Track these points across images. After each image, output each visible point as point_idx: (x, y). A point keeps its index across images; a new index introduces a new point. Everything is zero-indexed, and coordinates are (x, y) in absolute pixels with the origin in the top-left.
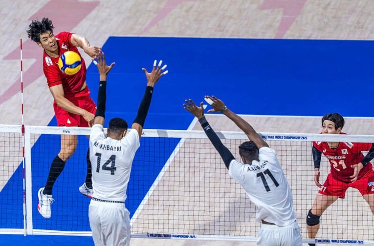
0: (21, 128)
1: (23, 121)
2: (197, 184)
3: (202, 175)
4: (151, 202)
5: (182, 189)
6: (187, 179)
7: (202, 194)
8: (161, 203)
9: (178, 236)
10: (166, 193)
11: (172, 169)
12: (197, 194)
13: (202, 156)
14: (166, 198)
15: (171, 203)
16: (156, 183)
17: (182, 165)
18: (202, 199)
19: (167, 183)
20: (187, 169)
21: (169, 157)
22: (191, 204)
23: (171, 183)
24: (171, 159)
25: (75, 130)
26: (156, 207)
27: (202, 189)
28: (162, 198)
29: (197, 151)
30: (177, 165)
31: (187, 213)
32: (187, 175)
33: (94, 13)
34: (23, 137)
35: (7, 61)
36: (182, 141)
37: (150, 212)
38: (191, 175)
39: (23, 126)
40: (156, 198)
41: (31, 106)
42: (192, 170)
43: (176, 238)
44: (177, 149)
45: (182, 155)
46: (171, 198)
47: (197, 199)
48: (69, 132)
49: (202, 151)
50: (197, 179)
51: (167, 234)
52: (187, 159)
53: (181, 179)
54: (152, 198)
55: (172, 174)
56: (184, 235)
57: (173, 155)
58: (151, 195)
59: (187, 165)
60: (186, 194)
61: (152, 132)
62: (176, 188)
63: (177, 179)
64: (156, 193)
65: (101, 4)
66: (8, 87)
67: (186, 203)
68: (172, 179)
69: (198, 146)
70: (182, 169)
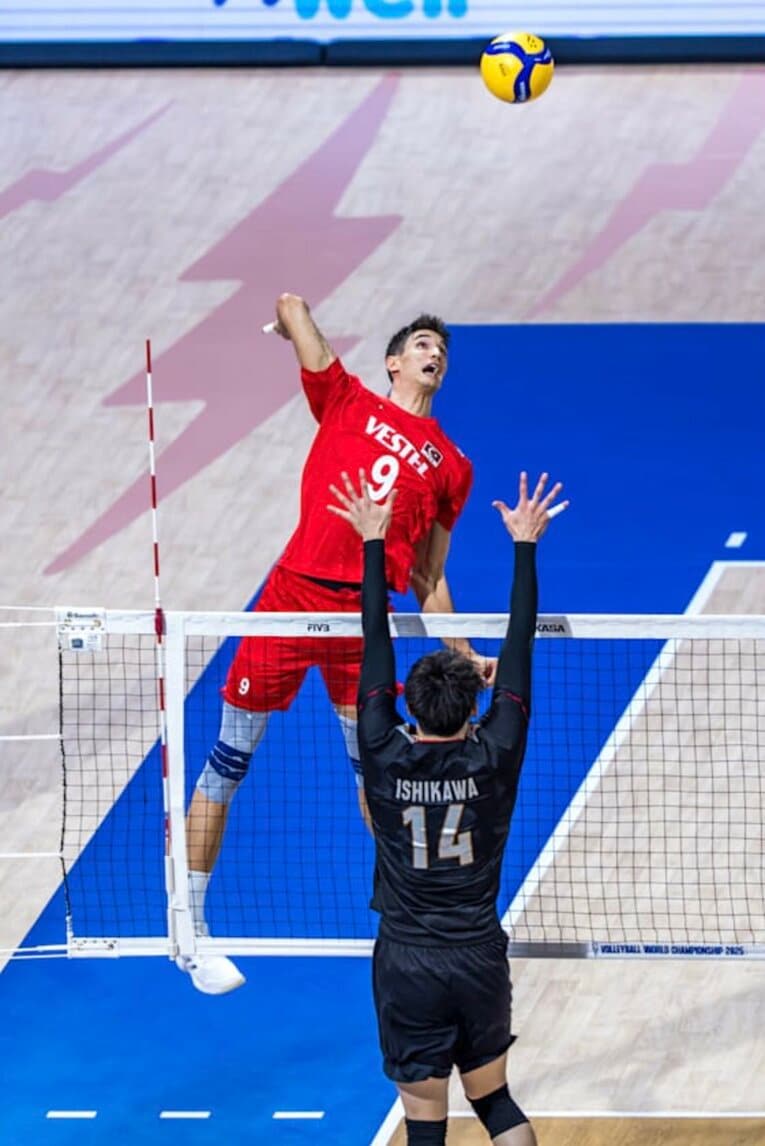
0: (153, 617)
1: (157, 599)
2: (720, 784)
3: (735, 753)
4: (578, 843)
5: (672, 798)
6: (688, 769)
7: (736, 815)
8: (608, 844)
9: (689, 951)
10: (626, 816)
11: (638, 738)
12: (721, 815)
13: (733, 692)
14: (626, 829)
15: (641, 845)
16: (591, 782)
17: (671, 724)
18: (738, 830)
19: (625, 783)
20: (685, 738)
21: (629, 700)
22: (705, 846)
23: (640, 782)
24: (636, 706)
25: (344, 620)
26: (594, 860)
27: (737, 800)
28: (610, 831)
29: (716, 677)
30: (654, 723)
31: (691, 876)
32: (689, 754)
33: (383, 253)
34: (159, 646)
35: (111, 410)
36: (669, 648)
37: (579, 875)
38: (701, 754)
39: (159, 612)
40: (594, 829)
41: (193, 548)
42: (702, 739)
43: (683, 955)
44: (653, 676)
45: (668, 692)
46: (642, 830)
47: (721, 830)
48: (328, 629)
49: (732, 677)
50: (720, 769)
51: (655, 944)
52: (684, 707)
53: (670, 768)
54: (581, 828)
55: (640, 753)
56: (707, 945)
57: (641, 693)
58: (577, 821)
59: (687, 724)
60: (687, 814)
61: (586, 622)
62: (657, 799)
63: (656, 767)
64: (594, 815)
65: (405, 224)
66: (120, 491)
67: (688, 845)
68: (641, 768)
69: (717, 662)
70: (670, 738)
